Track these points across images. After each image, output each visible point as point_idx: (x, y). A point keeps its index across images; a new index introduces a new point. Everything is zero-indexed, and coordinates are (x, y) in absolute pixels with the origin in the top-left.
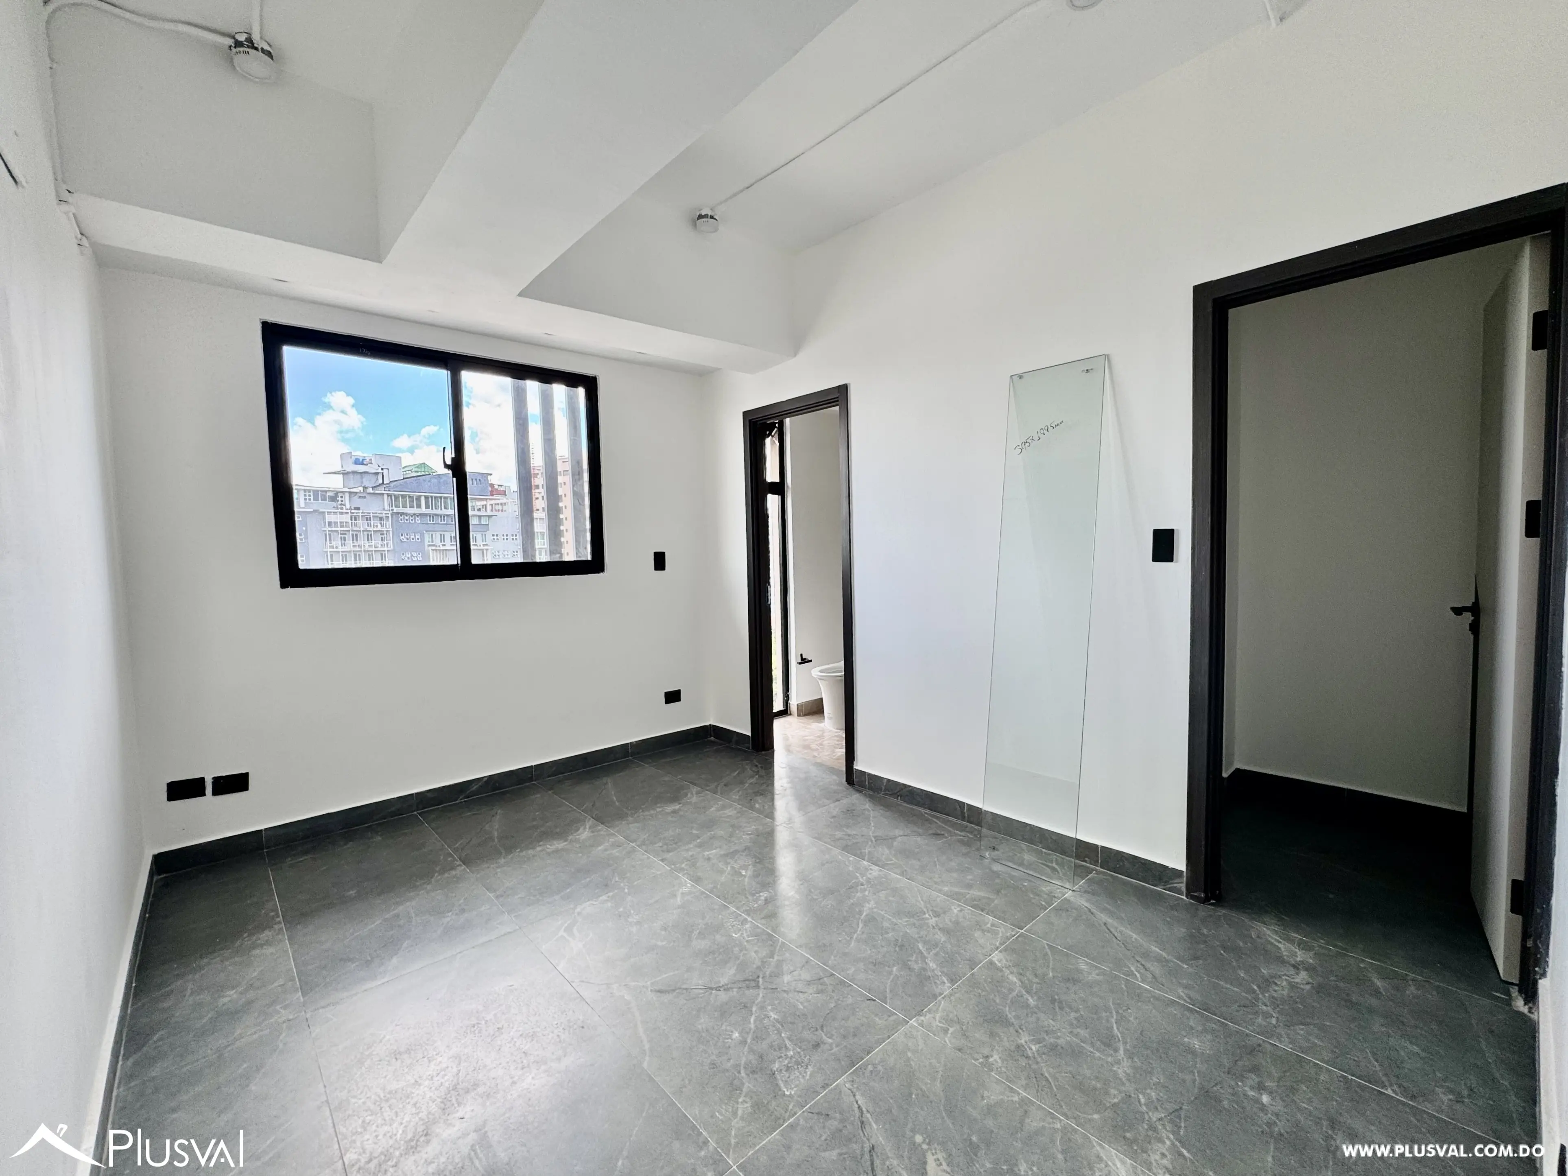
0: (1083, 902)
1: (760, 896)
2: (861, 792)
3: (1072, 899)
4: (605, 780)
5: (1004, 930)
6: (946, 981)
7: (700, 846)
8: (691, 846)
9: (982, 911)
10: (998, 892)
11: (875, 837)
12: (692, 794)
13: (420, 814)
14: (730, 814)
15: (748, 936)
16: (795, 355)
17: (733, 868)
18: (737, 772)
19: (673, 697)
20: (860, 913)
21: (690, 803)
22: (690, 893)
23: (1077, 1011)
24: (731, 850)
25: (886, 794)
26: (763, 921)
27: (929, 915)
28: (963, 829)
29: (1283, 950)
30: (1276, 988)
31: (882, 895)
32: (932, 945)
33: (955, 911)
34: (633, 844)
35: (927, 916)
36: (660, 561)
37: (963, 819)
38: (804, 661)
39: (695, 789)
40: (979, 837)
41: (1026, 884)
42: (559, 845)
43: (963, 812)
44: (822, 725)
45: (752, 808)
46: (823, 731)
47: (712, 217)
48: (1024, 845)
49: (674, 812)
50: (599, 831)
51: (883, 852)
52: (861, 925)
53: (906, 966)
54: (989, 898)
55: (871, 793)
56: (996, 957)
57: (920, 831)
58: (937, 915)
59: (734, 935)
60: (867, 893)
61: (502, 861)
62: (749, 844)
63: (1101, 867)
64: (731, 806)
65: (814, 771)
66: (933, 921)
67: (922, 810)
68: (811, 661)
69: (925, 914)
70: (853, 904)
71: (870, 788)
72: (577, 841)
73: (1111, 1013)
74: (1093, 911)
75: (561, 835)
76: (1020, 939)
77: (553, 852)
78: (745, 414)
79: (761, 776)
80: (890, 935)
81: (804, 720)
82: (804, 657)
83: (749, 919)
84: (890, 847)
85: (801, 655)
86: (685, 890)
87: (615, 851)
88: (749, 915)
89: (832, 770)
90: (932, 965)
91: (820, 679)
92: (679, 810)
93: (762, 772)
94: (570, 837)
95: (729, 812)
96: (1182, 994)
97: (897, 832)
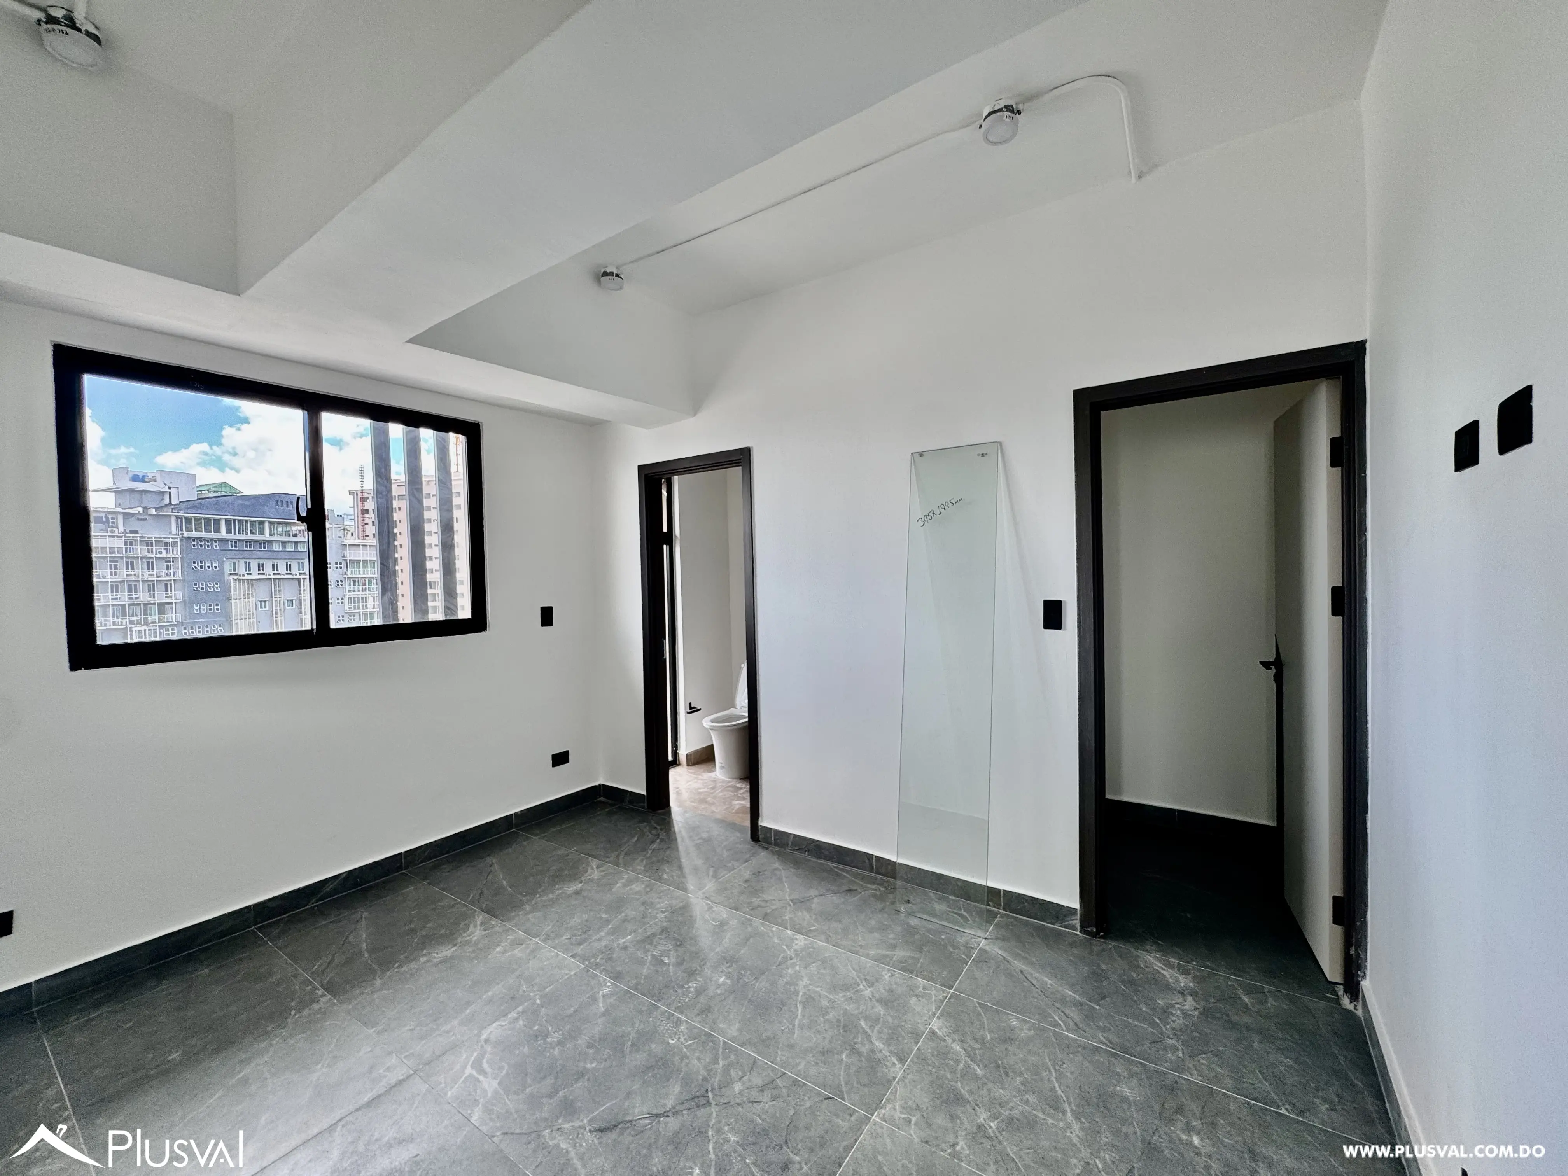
0: (996, 950)
1: (689, 987)
2: (767, 849)
3: (987, 948)
4: (489, 860)
5: (936, 992)
6: (896, 1062)
7: (613, 932)
8: (603, 934)
9: (912, 973)
10: (920, 950)
11: (792, 901)
12: (593, 868)
13: (259, 929)
14: (638, 889)
15: (686, 1040)
16: (695, 414)
17: (653, 955)
18: (636, 837)
19: (560, 759)
20: (796, 993)
21: (591, 880)
22: (612, 994)
23: (1021, 1074)
24: (649, 933)
25: (794, 850)
26: (699, 1019)
27: (864, 986)
28: (873, 881)
29: (1168, 977)
30: (1174, 1018)
31: (813, 968)
32: (875, 1021)
33: (886, 977)
34: (537, 940)
35: (861, 987)
36: (547, 617)
37: (871, 870)
38: (692, 710)
39: (594, 863)
40: (893, 890)
41: (943, 937)
42: (447, 951)
43: (871, 865)
44: (713, 775)
45: (660, 879)
46: (715, 781)
47: (618, 276)
48: (932, 893)
49: (577, 893)
50: (493, 927)
51: (804, 917)
52: (800, 1007)
53: (854, 1051)
54: (913, 958)
55: (777, 849)
56: (936, 1024)
57: (833, 888)
58: (871, 985)
59: (671, 1041)
60: (797, 968)
61: (378, 982)
62: (665, 924)
63: (1004, 909)
64: (637, 879)
65: (716, 831)
66: (868, 992)
67: (831, 864)
68: (700, 710)
69: (859, 985)
70: (787, 983)
71: (776, 844)
72: (468, 943)
73: (1050, 1071)
74: (1008, 958)
75: (449, 938)
76: (952, 1000)
77: (440, 962)
78: (641, 468)
79: (662, 840)
80: (831, 1015)
81: (693, 769)
82: (692, 706)
83: (683, 1018)
84: (809, 910)
85: (690, 704)
86: (606, 991)
87: (516, 951)
88: (682, 1013)
89: (733, 826)
90: (879, 1045)
91: (711, 729)
92: (581, 890)
93: (663, 835)
94: (460, 940)
95: (637, 887)
96: (1102, 1038)
97: (813, 892)
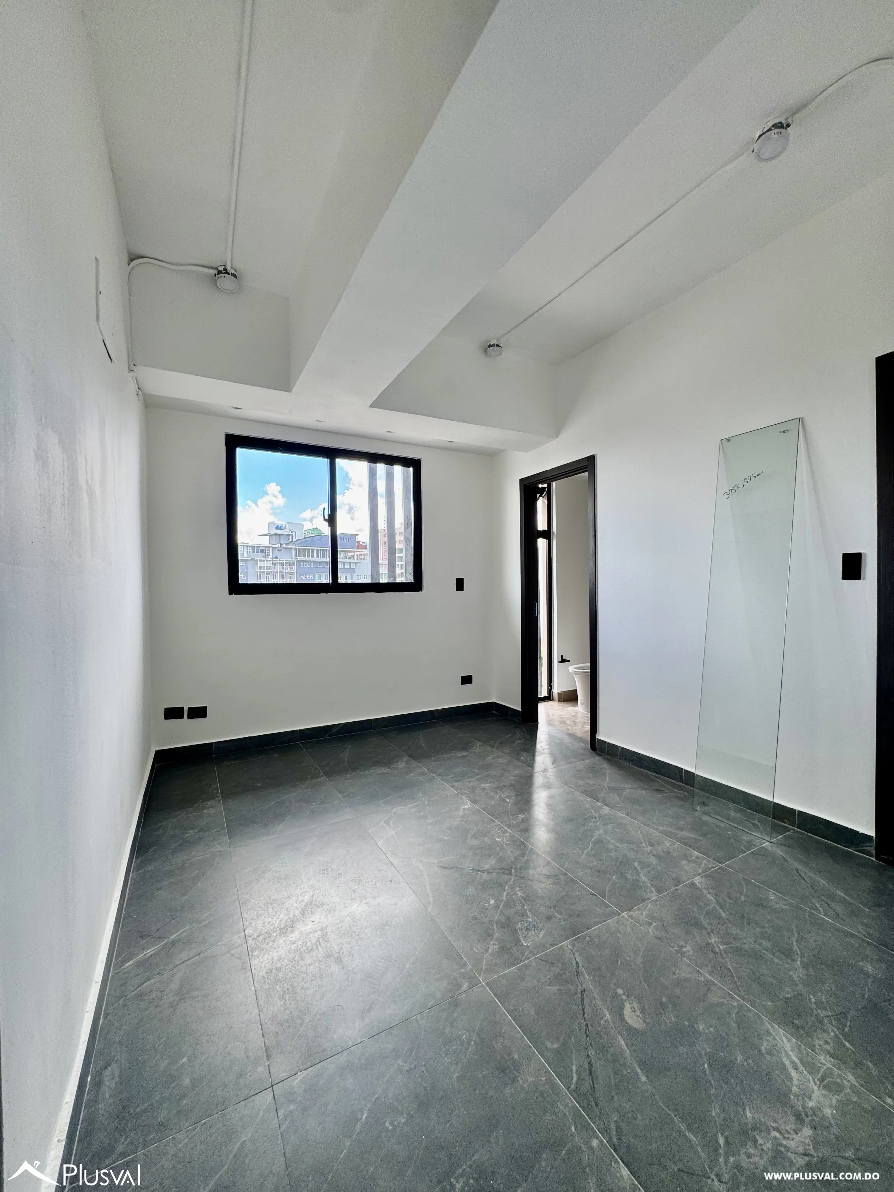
0: (779, 852)
1: (518, 817)
2: (601, 756)
3: (770, 848)
4: (418, 733)
5: (706, 862)
6: (654, 891)
7: (478, 780)
8: (473, 779)
9: (690, 847)
10: (704, 835)
11: (609, 787)
12: (476, 746)
13: (301, 743)
14: (502, 761)
15: (507, 842)
16: (557, 437)
17: (500, 796)
18: (509, 735)
19: (467, 680)
20: (592, 836)
21: (475, 752)
22: (469, 809)
23: (763, 927)
24: (501, 785)
25: (621, 759)
26: (519, 833)
27: (646, 845)
28: (680, 788)
31: (610, 827)
32: (645, 865)
33: (668, 844)
34: (434, 775)
35: (644, 845)
36: (460, 584)
37: (682, 781)
38: (563, 661)
39: (479, 744)
40: (692, 795)
41: (729, 833)
42: (385, 770)
43: (681, 777)
44: (576, 709)
45: (518, 759)
46: (577, 713)
47: (498, 346)
48: (731, 805)
49: (463, 757)
50: (412, 764)
51: (614, 798)
52: (591, 845)
53: (622, 876)
54: (696, 839)
55: (609, 757)
56: (697, 880)
57: (646, 787)
58: (651, 845)
59: (497, 839)
60: (598, 824)
61: (348, 776)
62: (513, 783)
63: (798, 828)
64: (503, 756)
65: (567, 739)
66: (649, 849)
67: (649, 773)
68: (569, 661)
69: (642, 843)
70: (587, 830)
71: (608, 754)
72: (397, 768)
73: (792, 932)
74: (787, 858)
75: (388, 764)
76: (719, 871)
77: (380, 774)
78: (521, 480)
79: (526, 739)
80: (613, 854)
81: (562, 704)
82: (564, 658)
83: (509, 830)
84: (620, 795)
85: (562, 656)
86: (466, 807)
87: (421, 778)
88: (509, 828)
89: (581, 740)
90: (644, 878)
91: (575, 674)
92: (467, 756)
93: (528, 737)
94: (393, 766)
95: (501, 760)
96: (862, 930)
97: (627, 786)
